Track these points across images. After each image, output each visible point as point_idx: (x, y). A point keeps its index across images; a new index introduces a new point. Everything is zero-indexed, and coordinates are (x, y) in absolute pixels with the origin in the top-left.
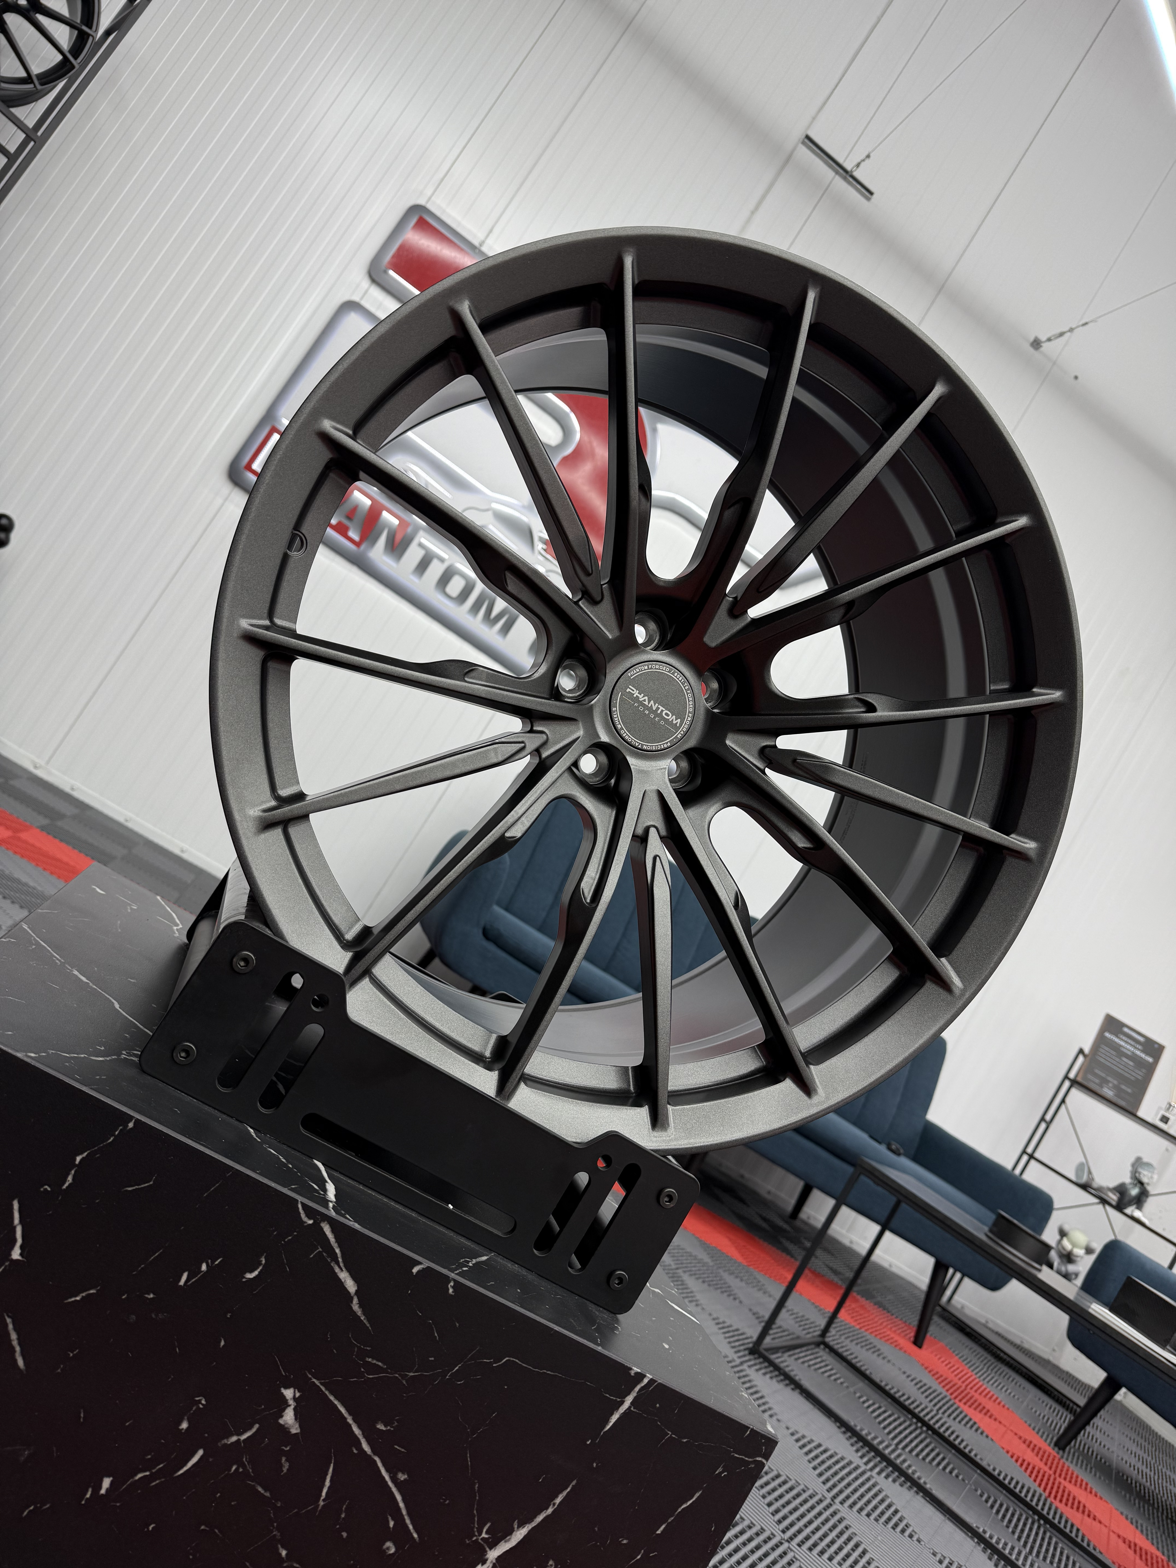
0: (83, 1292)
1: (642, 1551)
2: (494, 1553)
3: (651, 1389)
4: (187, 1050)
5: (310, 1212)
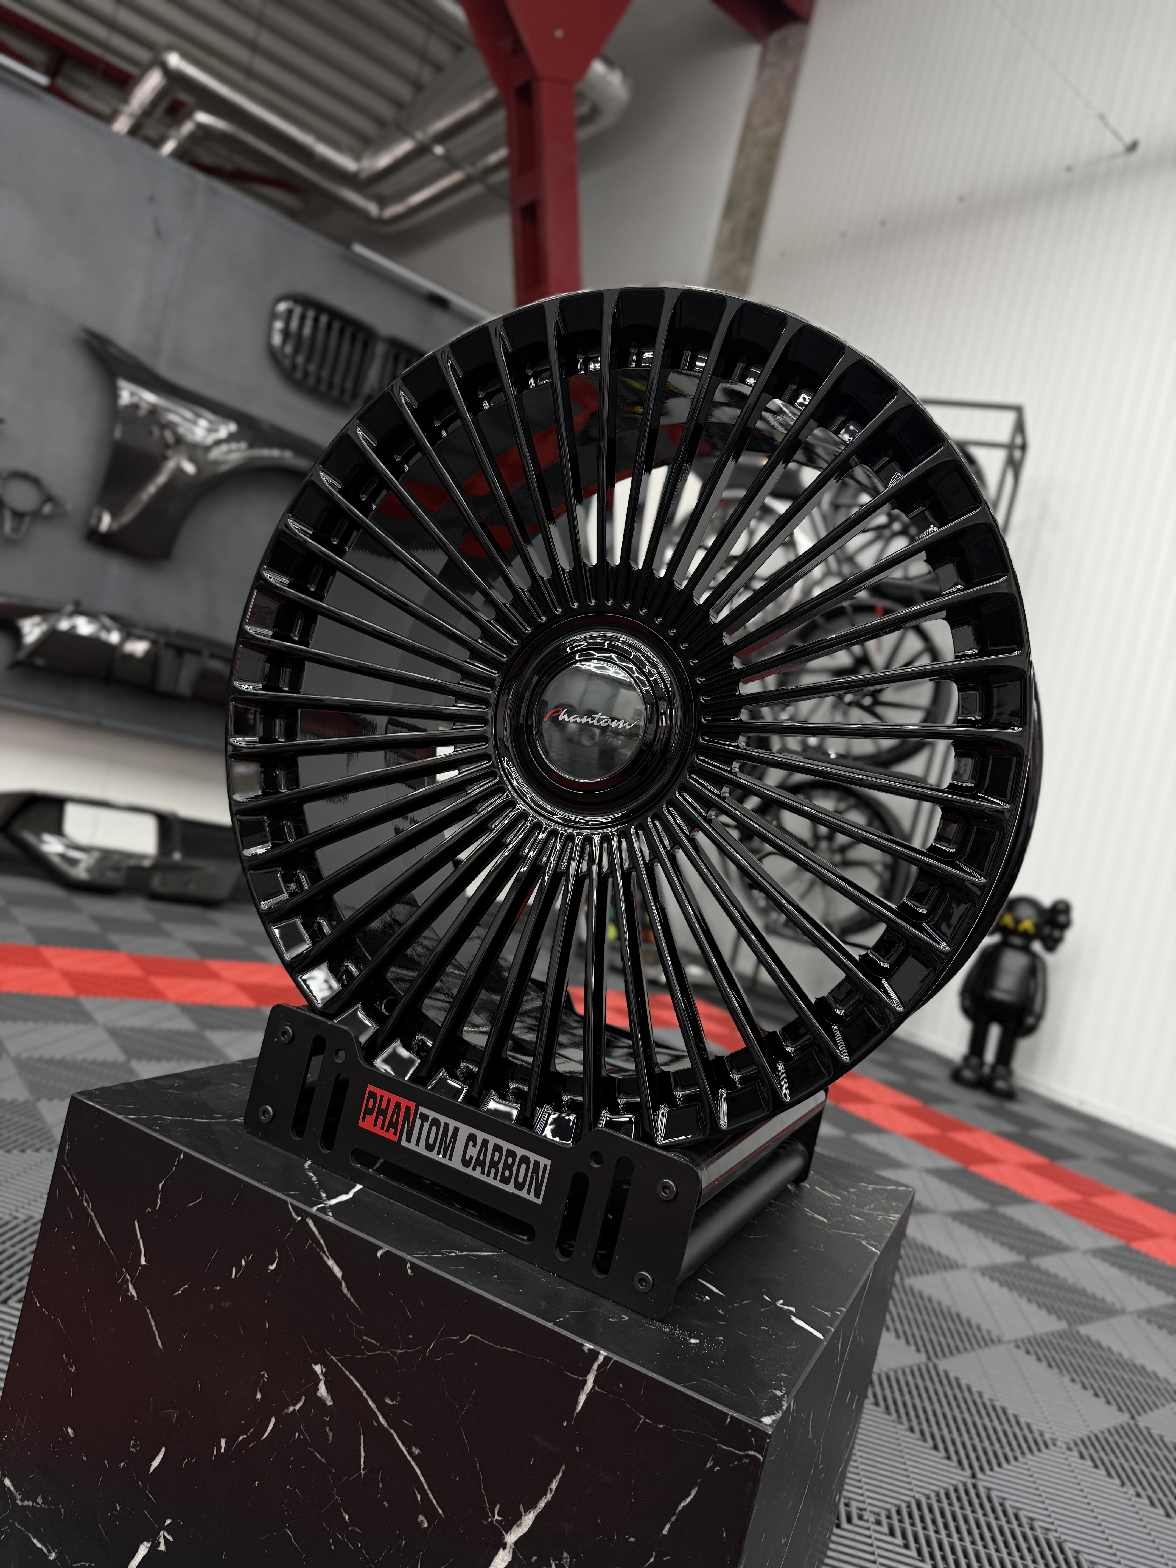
0: (181, 1288)
1: (654, 1553)
2: (511, 1538)
3: (608, 1367)
4: (266, 1112)
5: (298, 1211)
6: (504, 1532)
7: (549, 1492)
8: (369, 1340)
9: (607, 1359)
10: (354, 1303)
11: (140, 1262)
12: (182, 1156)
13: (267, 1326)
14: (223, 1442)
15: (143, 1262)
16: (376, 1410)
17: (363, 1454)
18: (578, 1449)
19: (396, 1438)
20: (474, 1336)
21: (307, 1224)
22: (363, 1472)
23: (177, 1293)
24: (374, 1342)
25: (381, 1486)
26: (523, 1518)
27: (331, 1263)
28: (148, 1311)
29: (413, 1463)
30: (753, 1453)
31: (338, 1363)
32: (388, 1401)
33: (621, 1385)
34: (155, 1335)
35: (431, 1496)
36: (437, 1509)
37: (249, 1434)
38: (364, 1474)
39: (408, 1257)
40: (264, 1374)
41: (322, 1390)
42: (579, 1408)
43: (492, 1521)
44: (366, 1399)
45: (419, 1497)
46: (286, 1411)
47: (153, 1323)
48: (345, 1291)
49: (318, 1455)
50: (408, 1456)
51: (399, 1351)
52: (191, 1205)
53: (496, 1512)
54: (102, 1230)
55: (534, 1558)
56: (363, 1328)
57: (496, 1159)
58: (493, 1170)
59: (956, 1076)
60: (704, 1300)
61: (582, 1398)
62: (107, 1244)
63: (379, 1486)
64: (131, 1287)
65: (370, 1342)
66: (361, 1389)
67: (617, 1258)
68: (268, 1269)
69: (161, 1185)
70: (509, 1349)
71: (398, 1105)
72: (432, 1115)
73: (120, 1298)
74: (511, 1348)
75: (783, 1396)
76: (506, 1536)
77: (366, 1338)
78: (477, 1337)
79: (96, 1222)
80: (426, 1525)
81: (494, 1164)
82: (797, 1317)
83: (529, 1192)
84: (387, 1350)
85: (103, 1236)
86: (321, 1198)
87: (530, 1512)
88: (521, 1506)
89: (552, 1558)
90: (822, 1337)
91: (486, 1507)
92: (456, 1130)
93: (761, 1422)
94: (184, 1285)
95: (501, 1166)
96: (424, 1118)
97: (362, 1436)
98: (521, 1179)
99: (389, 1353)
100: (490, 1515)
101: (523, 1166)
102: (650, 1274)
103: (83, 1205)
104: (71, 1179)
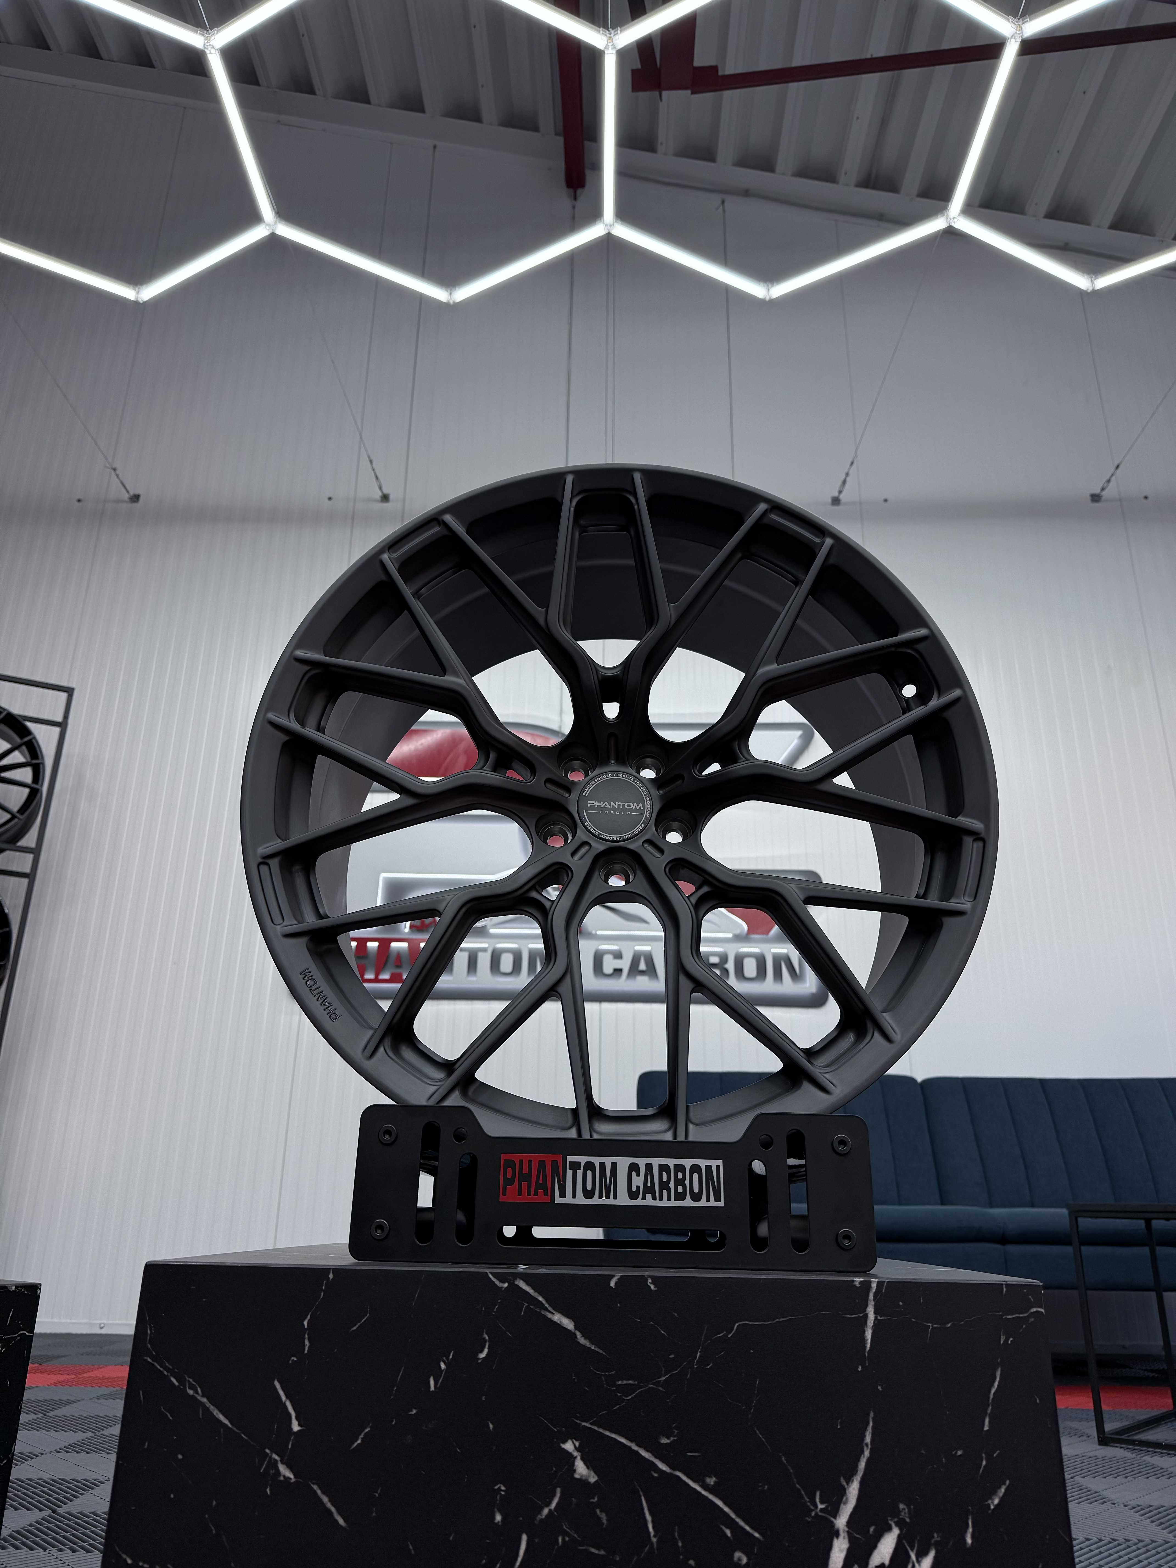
0: (360, 1435)
1: (983, 1455)
2: (841, 1522)
3: (883, 1291)
4: (380, 1226)
6: (832, 1519)
7: (865, 1448)
9: (880, 1284)
10: (597, 1349)
11: (292, 1429)
12: (331, 1276)
13: (491, 1426)
15: (296, 1427)
16: (652, 1459)
17: (649, 1518)
18: (879, 1388)
19: (684, 1478)
20: (741, 1323)
21: (518, 1286)
22: (654, 1540)
23: (356, 1444)
24: (631, 1382)
25: (680, 1544)
26: (847, 1492)
27: (557, 1317)
28: (315, 1487)
29: (711, 1497)
30: (1034, 1310)
31: (592, 1427)
32: (664, 1441)
33: (901, 1303)
34: (332, 1512)
35: (742, 1523)
36: (752, 1535)
38: (657, 1542)
39: (646, 1274)
40: (499, 1488)
41: (581, 1469)
42: (868, 1346)
43: (816, 1514)
44: (637, 1453)
45: (728, 1533)
46: (539, 1517)
47: (325, 1499)
48: (582, 1341)
49: (593, 1550)
50: (704, 1493)
51: (663, 1378)
52: (354, 1328)
53: (818, 1501)
54: (223, 1415)
55: (872, 1529)
56: (613, 1373)
58: (665, 1192)
61: (869, 1334)
62: (235, 1429)
63: (678, 1546)
64: (282, 1468)
65: (626, 1384)
66: (629, 1443)
68: (479, 1359)
69: (306, 1323)
70: (781, 1320)
71: (542, 1164)
72: (583, 1160)
73: (268, 1490)
74: (783, 1318)
76: (835, 1521)
77: (620, 1382)
78: (744, 1322)
79: (212, 1408)
80: (745, 1560)
81: (664, 1185)
83: (708, 1200)
84: (649, 1384)
85: (226, 1422)
87: (853, 1481)
88: (842, 1480)
89: (889, 1518)
91: (806, 1501)
92: (614, 1166)
94: (364, 1430)
95: (672, 1185)
96: (575, 1166)
97: (643, 1498)
98: (696, 1190)
99: (651, 1386)
100: (812, 1508)
101: (696, 1176)
103: (188, 1394)
104: (161, 1369)
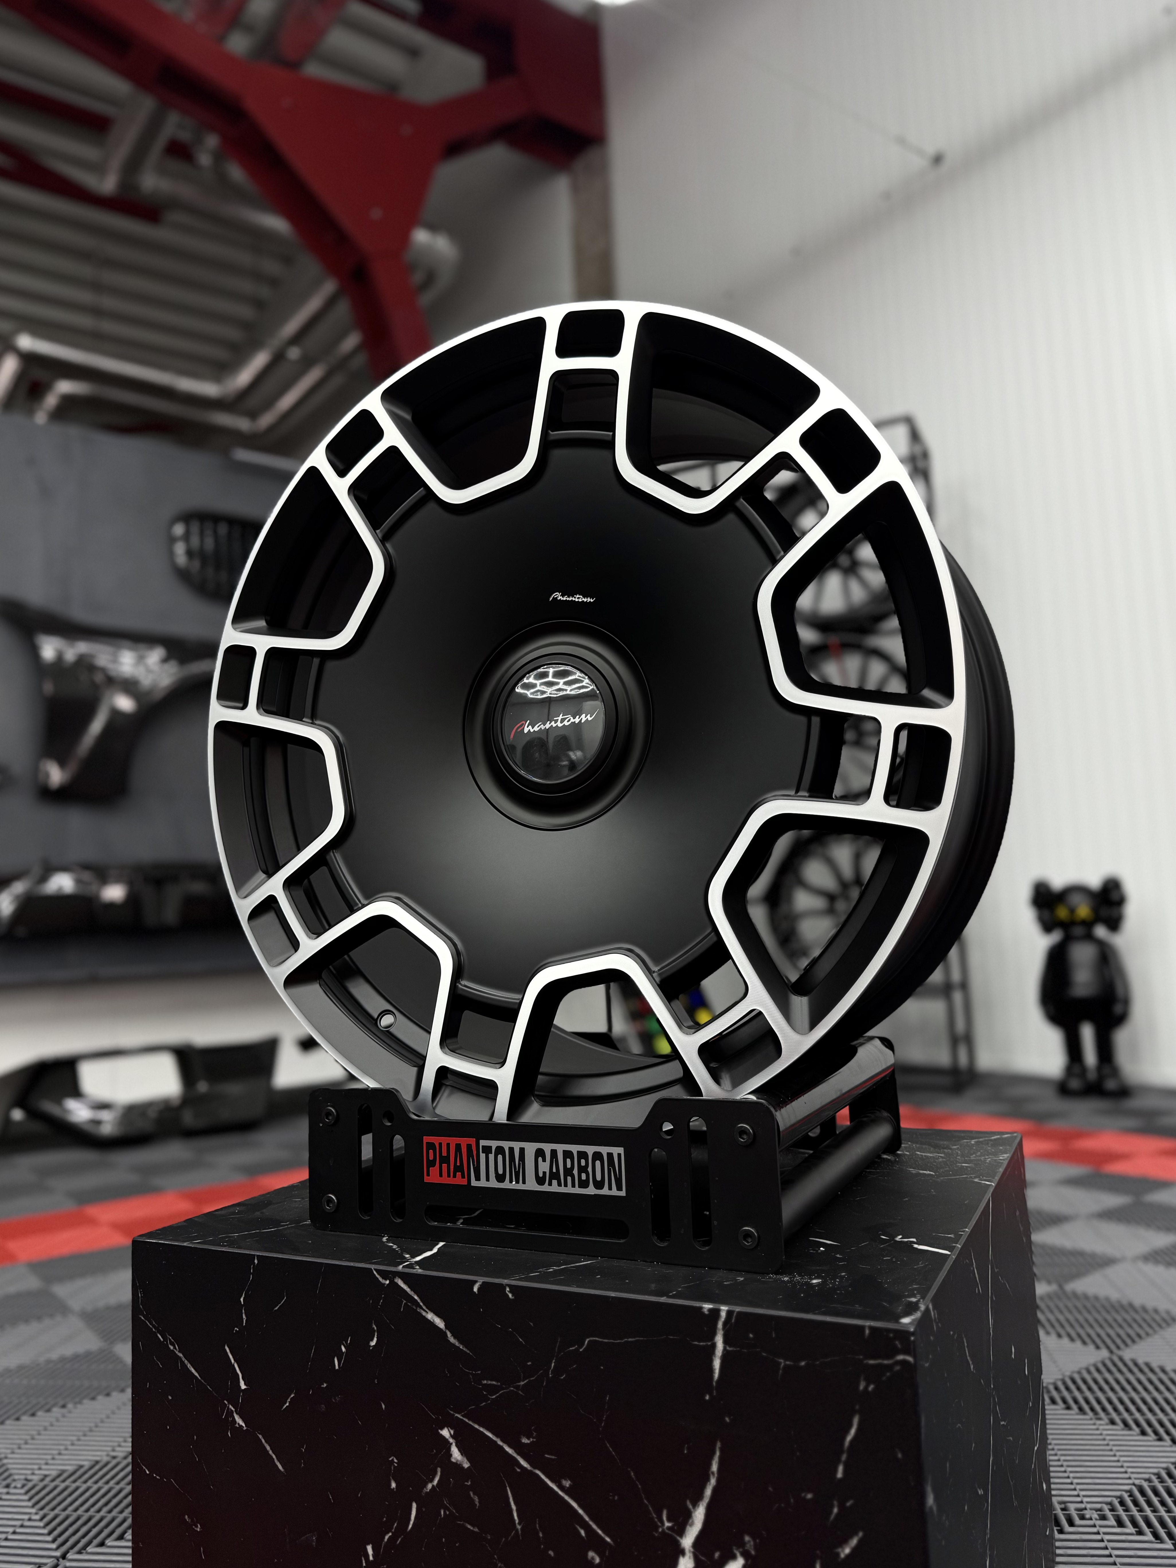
0: (288, 1399)
1: (835, 1503)
2: (687, 1541)
3: (733, 1321)
4: (330, 1200)
5: (385, 1274)
6: (678, 1538)
7: (711, 1477)
8: (489, 1382)
9: (729, 1313)
10: (464, 1349)
11: (240, 1387)
12: (256, 1261)
13: (384, 1406)
14: (370, 1549)
15: (243, 1387)
16: (515, 1455)
17: (514, 1507)
18: (727, 1419)
19: (543, 1477)
20: (592, 1339)
21: (397, 1284)
22: (519, 1527)
23: (285, 1406)
24: (494, 1383)
25: (541, 1535)
26: (693, 1515)
27: (430, 1316)
28: (260, 1436)
29: (567, 1498)
30: (900, 1357)
31: (464, 1419)
32: (525, 1440)
33: (751, 1336)
34: (274, 1459)
35: (594, 1527)
36: (603, 1540)
37: (393, 1530)
38: (521, 1529)
39: (505, 1282)
40: (393, 1460)
41: (456, 1454)
42: (716, 1375)
43: (663, 1531)
44: (502, 1447)
45: (583, 1533)
46: (425, 1490)
47: (268, 1448)
48: (452, 1340)
49: (469, 1527)
50: (560, 1493)
51: (522, 1383)
52: (276, 1308)
53: (665, 1518)
54: (194, 1369)
55: (717, 1555)
56: (479, 1372)
57: (569, 1165)
58: (569, 1179)
59: (1063, 1089)
60: (819, 1251)
61: (717, 1364)
62: (203, 1381)
63: (539, 1536)
64: (237, 1418)
65: (490, 1384)
66: (494, 1438)
67: (715, 1223)
68: (370, 1346)
69: (242, 1300)
70: (630, 1340)
71: (458, 1147)
72: (494, 1144)
73: (229, 1434)
74: (632, 1338)
75: (919, 1301)
76: (681, 1541)
77: (485, 1382)
78: (594, 1339)
79: (186, 1362)
80: (597, 1560)
81: (568, 1172)
82: (919, 1244)
83: (610, 1188)
84: (510, 1387)
85: (196, 1374)
86: (405, 1258)
87: (699, 1506)
88: (688, 1503)
89: (734, 1547)
90: (949, 1253)
91: (653, 1517)
92: (522, 1150)
93: (900, 1323)
94: (290, 1396)
95: (575, 1172)
96: (487, 1150)
97: (508, 1488)
98: (599, 1178)
99: (512, 1389)
100: (659, 1524)
101: (598, 1163)
102: (752, 1228)
103: (170, 1348)
104: (151, 1326)
